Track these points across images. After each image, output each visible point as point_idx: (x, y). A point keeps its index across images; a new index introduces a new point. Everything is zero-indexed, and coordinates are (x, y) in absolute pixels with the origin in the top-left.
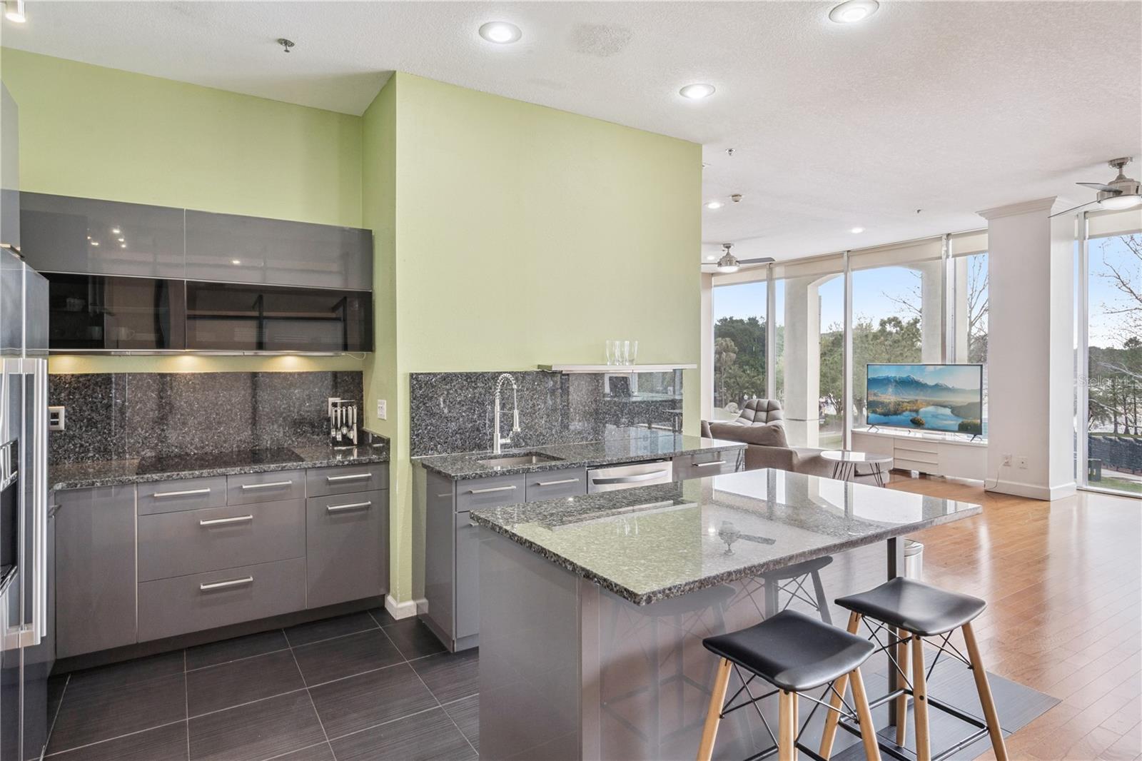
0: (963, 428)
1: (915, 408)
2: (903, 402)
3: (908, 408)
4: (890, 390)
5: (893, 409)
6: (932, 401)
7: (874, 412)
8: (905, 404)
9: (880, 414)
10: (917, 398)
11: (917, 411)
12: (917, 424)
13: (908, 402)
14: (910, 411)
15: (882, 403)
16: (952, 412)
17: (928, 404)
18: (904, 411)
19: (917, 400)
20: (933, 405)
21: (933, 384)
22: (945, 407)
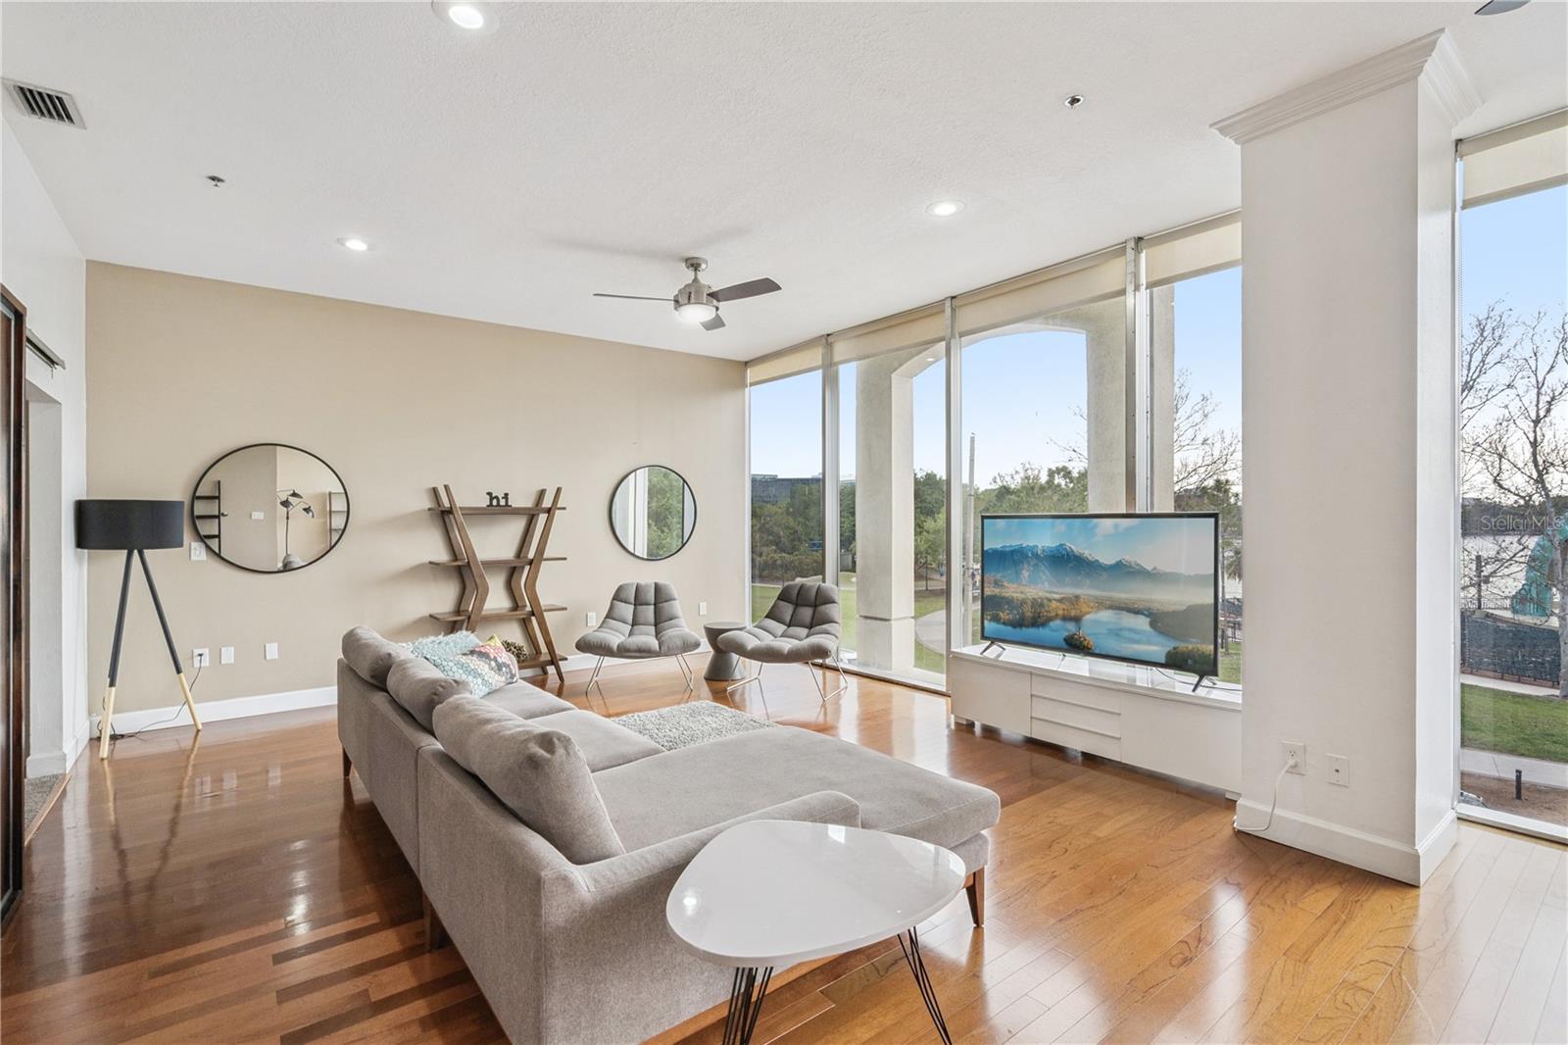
0: (1176, 662)
1: (1073, 613)
2: (1050, 600)
3: (1060, 612)
4: (1025, 574)
5: (1029, 614)
6: (1109, 599)
7: (996, 619)
8: (1054, 604)
9: (1004, 623)
10: (1078, 592)
11: (1077, 620)
12: (1075, 646)
13: (1060, 601)
14: (1065, 618)
15: (1009, 601)
16: (1153, 624)
17: (1102, 604)
18: (1050, 619)
19: (1077, 597)
20: (1111, 607)
21: (1113, 562)
22: (1137, 612)
